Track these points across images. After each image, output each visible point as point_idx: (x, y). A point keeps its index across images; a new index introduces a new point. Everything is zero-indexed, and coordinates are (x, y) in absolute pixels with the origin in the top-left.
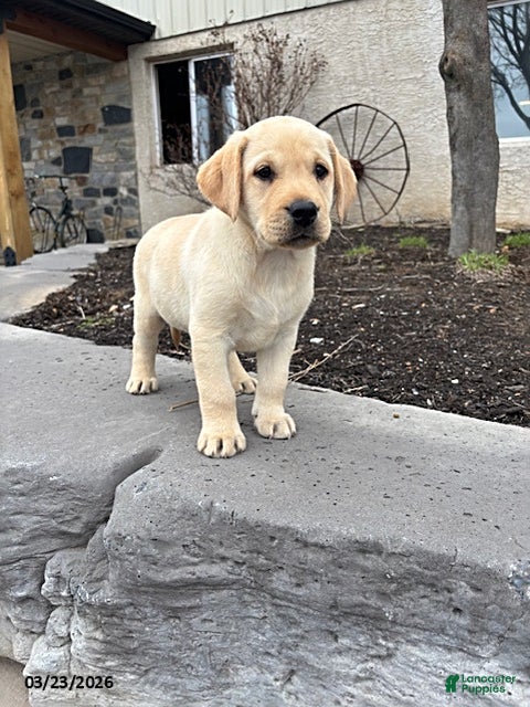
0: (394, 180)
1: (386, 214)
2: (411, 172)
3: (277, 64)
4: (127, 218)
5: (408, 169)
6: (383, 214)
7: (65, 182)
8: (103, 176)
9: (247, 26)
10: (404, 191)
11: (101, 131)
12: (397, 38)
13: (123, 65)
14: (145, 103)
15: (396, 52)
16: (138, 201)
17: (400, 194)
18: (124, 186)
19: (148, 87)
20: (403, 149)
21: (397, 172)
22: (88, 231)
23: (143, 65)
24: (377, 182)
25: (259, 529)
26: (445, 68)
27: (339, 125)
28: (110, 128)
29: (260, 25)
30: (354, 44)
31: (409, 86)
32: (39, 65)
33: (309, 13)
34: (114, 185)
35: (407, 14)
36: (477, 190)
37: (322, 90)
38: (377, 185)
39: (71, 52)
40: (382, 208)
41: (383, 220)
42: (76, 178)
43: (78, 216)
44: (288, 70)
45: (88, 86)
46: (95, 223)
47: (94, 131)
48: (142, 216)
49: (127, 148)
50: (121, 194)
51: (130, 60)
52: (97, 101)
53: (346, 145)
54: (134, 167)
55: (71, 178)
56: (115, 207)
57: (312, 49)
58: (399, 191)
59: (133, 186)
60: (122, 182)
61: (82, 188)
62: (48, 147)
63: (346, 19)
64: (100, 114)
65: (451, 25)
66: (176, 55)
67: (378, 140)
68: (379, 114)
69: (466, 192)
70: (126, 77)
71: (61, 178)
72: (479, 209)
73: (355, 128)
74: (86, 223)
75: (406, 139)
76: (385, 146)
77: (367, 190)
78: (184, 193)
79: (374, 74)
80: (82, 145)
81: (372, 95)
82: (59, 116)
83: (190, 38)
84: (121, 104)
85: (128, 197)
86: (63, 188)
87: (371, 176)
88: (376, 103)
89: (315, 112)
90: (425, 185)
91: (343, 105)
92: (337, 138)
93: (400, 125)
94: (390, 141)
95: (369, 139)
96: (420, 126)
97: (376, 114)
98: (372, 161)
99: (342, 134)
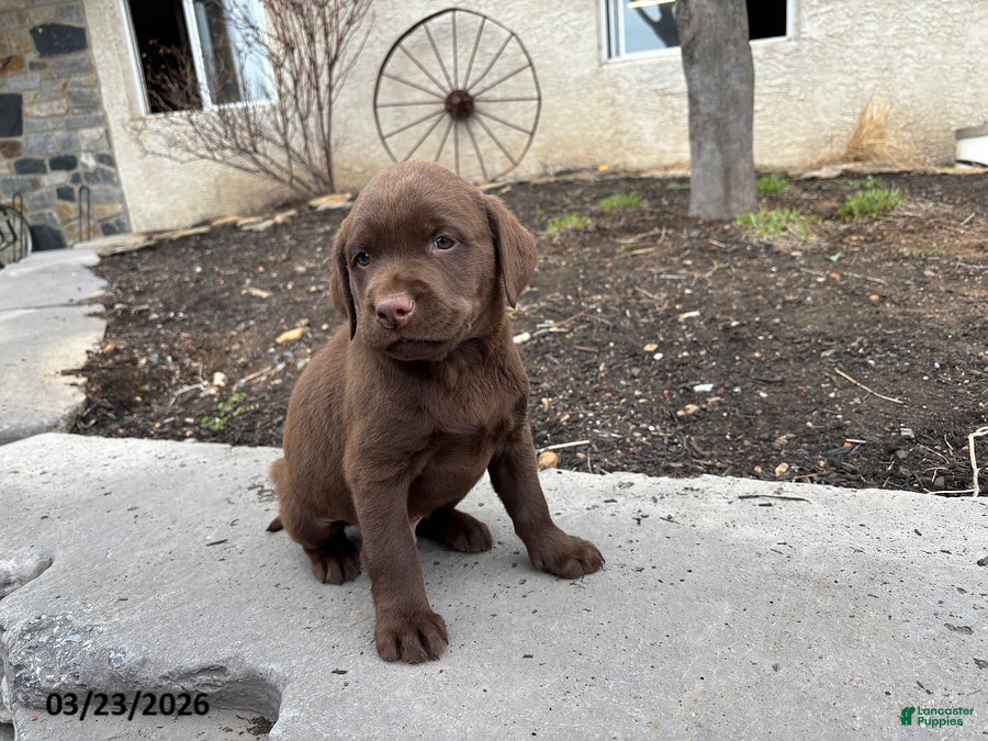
0: (522, 114)
1: (516, 165)
2: (544, 103)
4: (98, 202)
5: (539, 99)
6: (511, 164)
8: (46, 138)
10: (538, 130)
11: (33, 66)
14: (107, 17)
16: (117, 174)
17: (532, 134)
18: (87, 151)
20: (528, 72)
21: (521, 103)
22: (33, 230)
24: (495, 119)
27: (430, 38)
28: (51, 61)
34: (69, 152)
36: (732, 118)
38: (498, 123)
40: (507, 155)
41: (511, 174)
43: (12, 207)
46: (41, 215)
47: (21, 67)
48: (127, 197)
49: (85, 90)
50: (85, 166)
52: (21, 18)
53: (444, 69)
54: (102, 121)
56: (76, 188)
58: (530, 129)
59: (106, 152)
60: (84, 147)
61: (12, 161)
64: (29, 38)
67: (490, 59)
68: (487, 21)
69: (717, 122)
72: (737, 146)
73: (455, 44)
74: (27, 216)
75: (532, 56)
76: (502, 67)
77: (483, 132)
78: (202, 157)
84: (66, 22)
85: (97, 170)
87: (486, 111)
88: (480, 7)
89: (390, 23)
90: (563, 119)
91: (433, 11)
92: (429, 60)
93: (520, 36)
94: (507, 59)
95: (475, 59)
96: (545, 38)
97: (483, 23)
98: (485, 90)
99: (437, 55)
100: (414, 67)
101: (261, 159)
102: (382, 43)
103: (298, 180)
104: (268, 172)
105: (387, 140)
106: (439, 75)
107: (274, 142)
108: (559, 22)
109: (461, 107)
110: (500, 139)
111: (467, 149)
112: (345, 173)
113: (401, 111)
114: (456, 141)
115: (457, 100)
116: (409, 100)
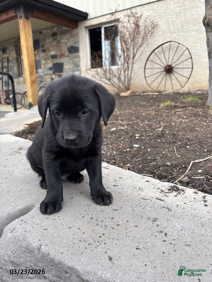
0: (187, 73)
1: (182, 87)
2: (194, 69)
3: (137, 26)
5: (192, 68)
6: (181, 87)
7: (53, 76)
9: (125, 11)
10: (191, 77)
11: (67, 56)
12: (188, 13)
13: (76, 30)
14: (84, 44)
15: (187, 19)
17: (189, 79)
19: (86, 38)
20: (190, 60)
21: (188, 69)
23: (84, 30)
24: (178, 74)
25: (60, 266)
26: (206, 22)
27: (163, 50)
28: (71, 55)
29: (131, 10)
30: (169, 16)
31: (193, 33)
32: (44, 31)
33: (150, 5)
35: (193, 3)
37: (156, 36)
39: (56, 26)
40: (181, 85)
41: (181, 90)
42: (58, 75)
44: (142, 28)
45: (63, 39)
47: (65, 56)
49: (77, 63)
51: (79, 28)
52: (66, 45)
53: (165, 59)
54: (80, 70)
55: (56, 75)
57: (152, 19)
58: (188, 77)
62: (48, 63)
63: (166, 6)
64: (67, 49)
65: (208, 3)
66: (97, 25)
67: (179, 56)
68: (180, 45)
70: (77, 35)
71: (51, 75)
73: (169, 51)
75: (192, 55)
76: (183, 58)
77: (174, 77)
79: (178, 29)
80: (60, 62)
81: (177, 37)
82: (52, 51)
83: (102, 18)
84: (75, 46)
86: (52, 79)
87: (176, 71)
88: (179, 40)
89: (153, 46)
90: (200, 74)
91: (165, 42)
92: (162, 56)
93: (189, 49)
94: (185, 56)
95: (175, 56)
96: (198, 49)
97: (179, 45)
98: (177, 65)
99: (164, 54)
100: (157, 58)
101: (111, 81)
102: (150, 51)
103: (121, 88)
104: (113, 85)
105: (147, 78)
106: (164, 61)
107: (117, 77)
108: (203, 45)
109: (169, 70)
110: (179, 80)
111: (169, 82)
112: (135, 87)
113: (152, 70)
114: (166, 79)
115: (167, 68)
116: (155, 67)
